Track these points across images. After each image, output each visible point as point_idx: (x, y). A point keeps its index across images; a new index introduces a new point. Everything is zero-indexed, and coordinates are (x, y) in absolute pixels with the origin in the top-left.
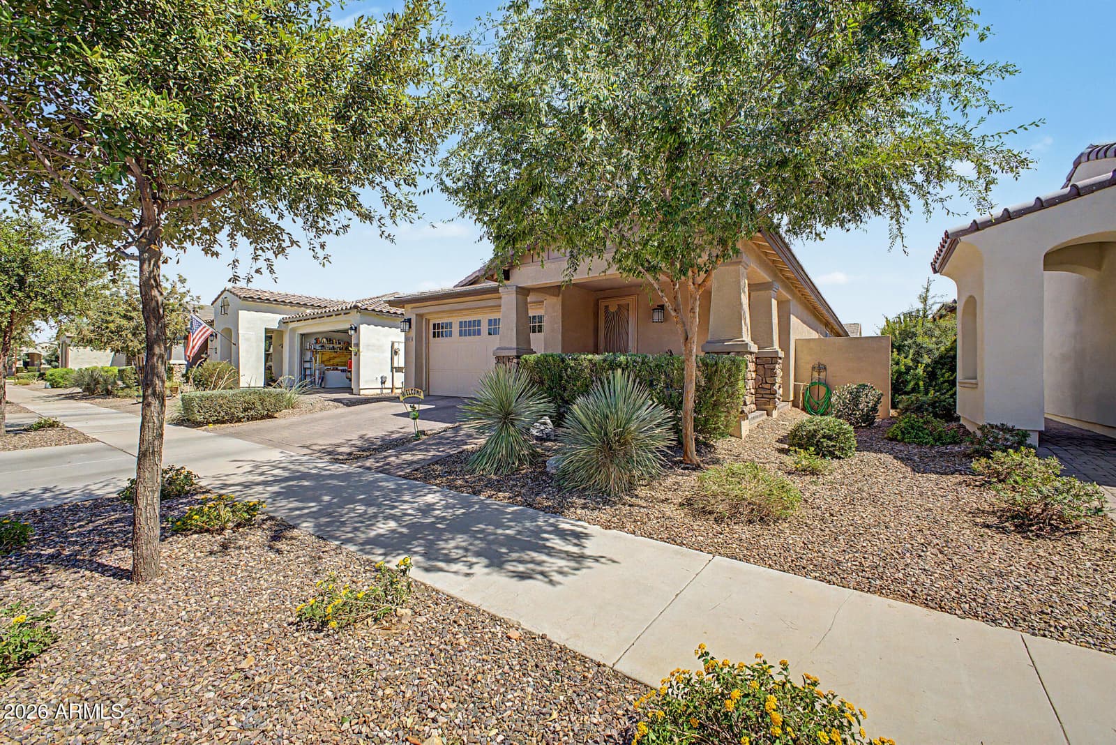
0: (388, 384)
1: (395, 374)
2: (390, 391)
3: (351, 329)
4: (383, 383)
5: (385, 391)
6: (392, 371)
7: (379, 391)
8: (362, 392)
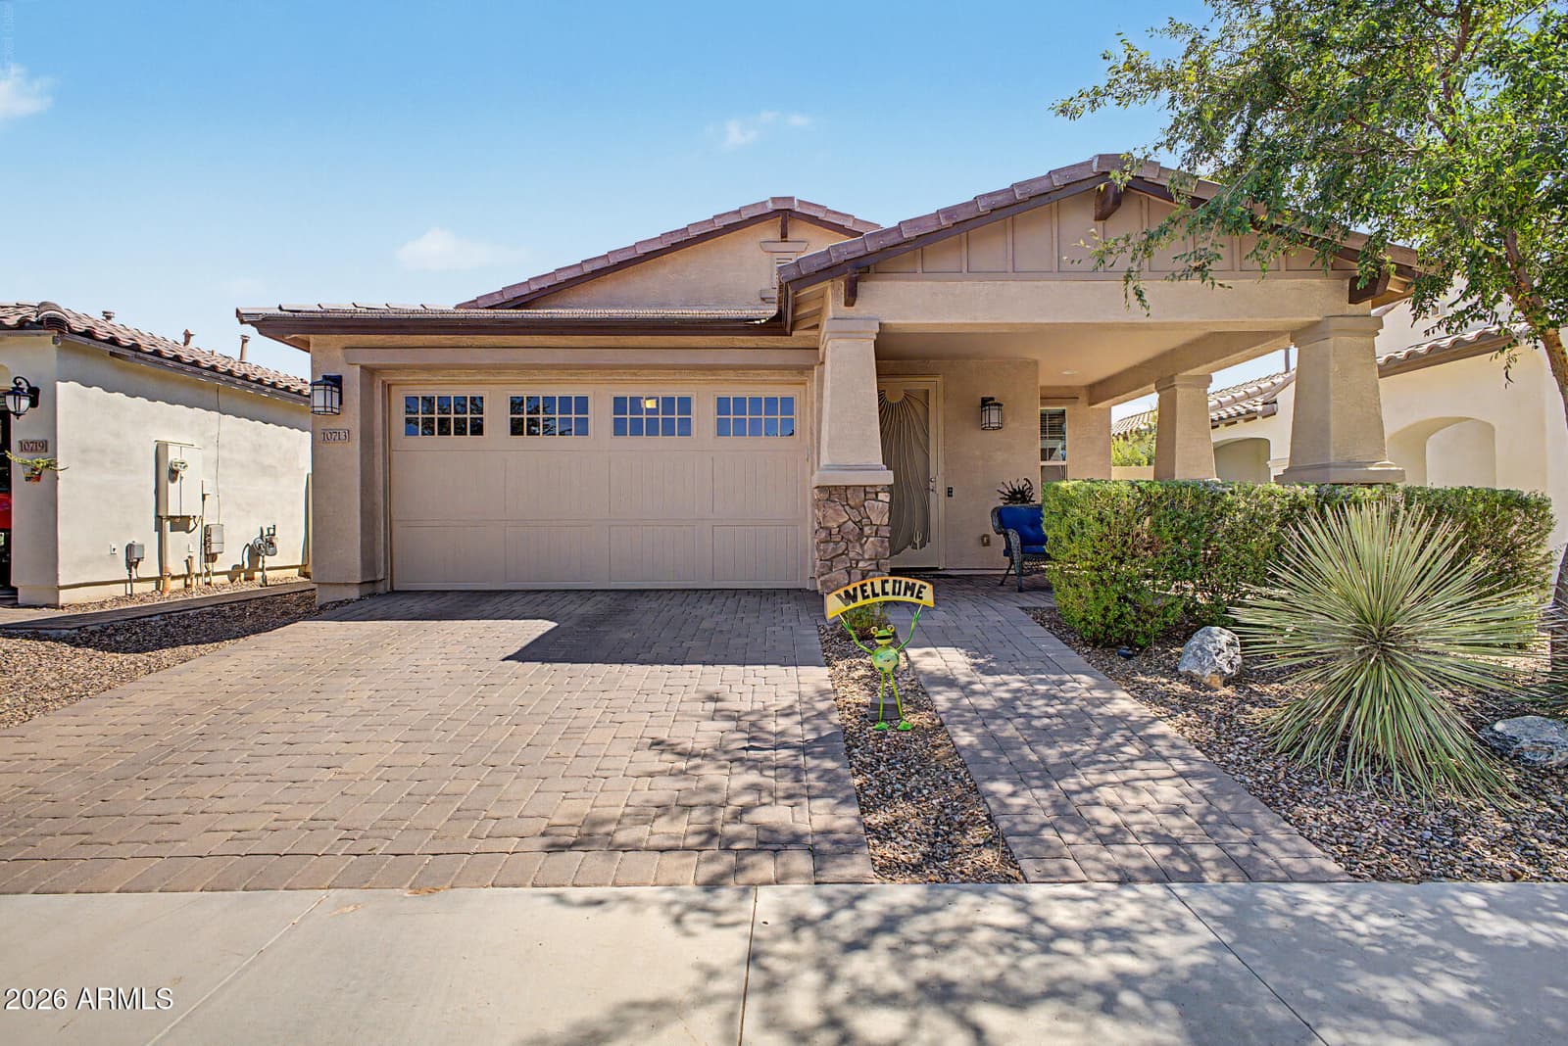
0: (149, 568)
1: (172, 537)
2: (152, 586)
3: (16, 392)
4: (131, 564)
5: (138, 588)
6: (159, 528)
7: (119, 590)
8: (64, 597)
